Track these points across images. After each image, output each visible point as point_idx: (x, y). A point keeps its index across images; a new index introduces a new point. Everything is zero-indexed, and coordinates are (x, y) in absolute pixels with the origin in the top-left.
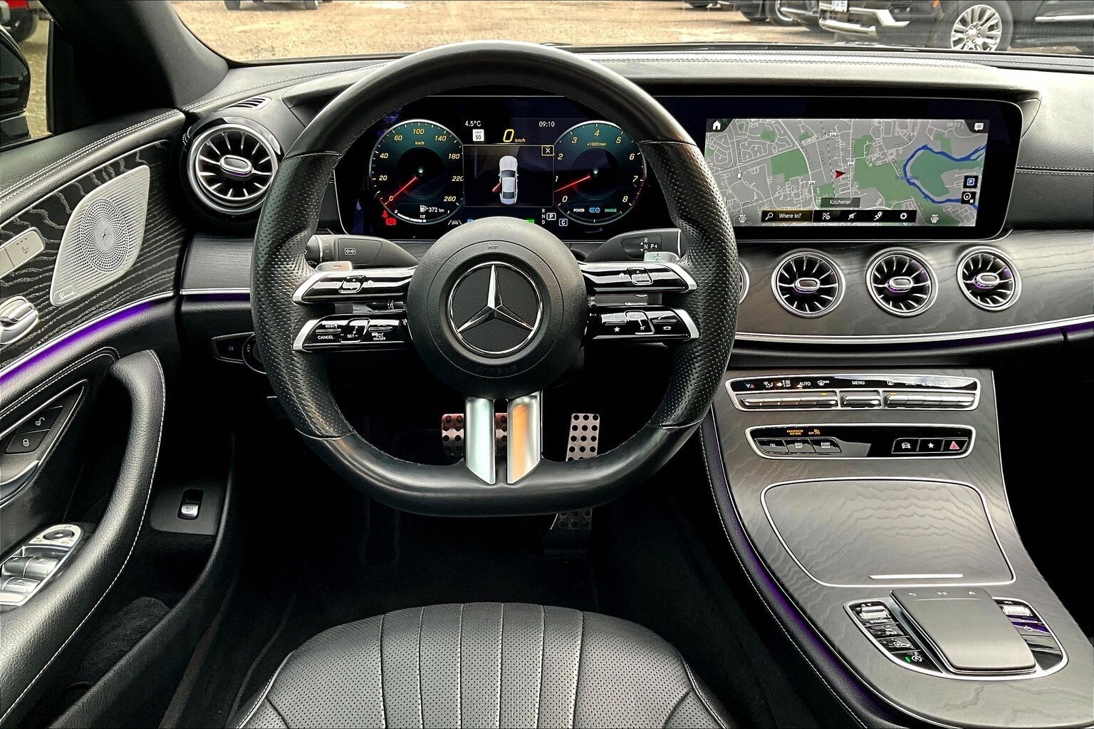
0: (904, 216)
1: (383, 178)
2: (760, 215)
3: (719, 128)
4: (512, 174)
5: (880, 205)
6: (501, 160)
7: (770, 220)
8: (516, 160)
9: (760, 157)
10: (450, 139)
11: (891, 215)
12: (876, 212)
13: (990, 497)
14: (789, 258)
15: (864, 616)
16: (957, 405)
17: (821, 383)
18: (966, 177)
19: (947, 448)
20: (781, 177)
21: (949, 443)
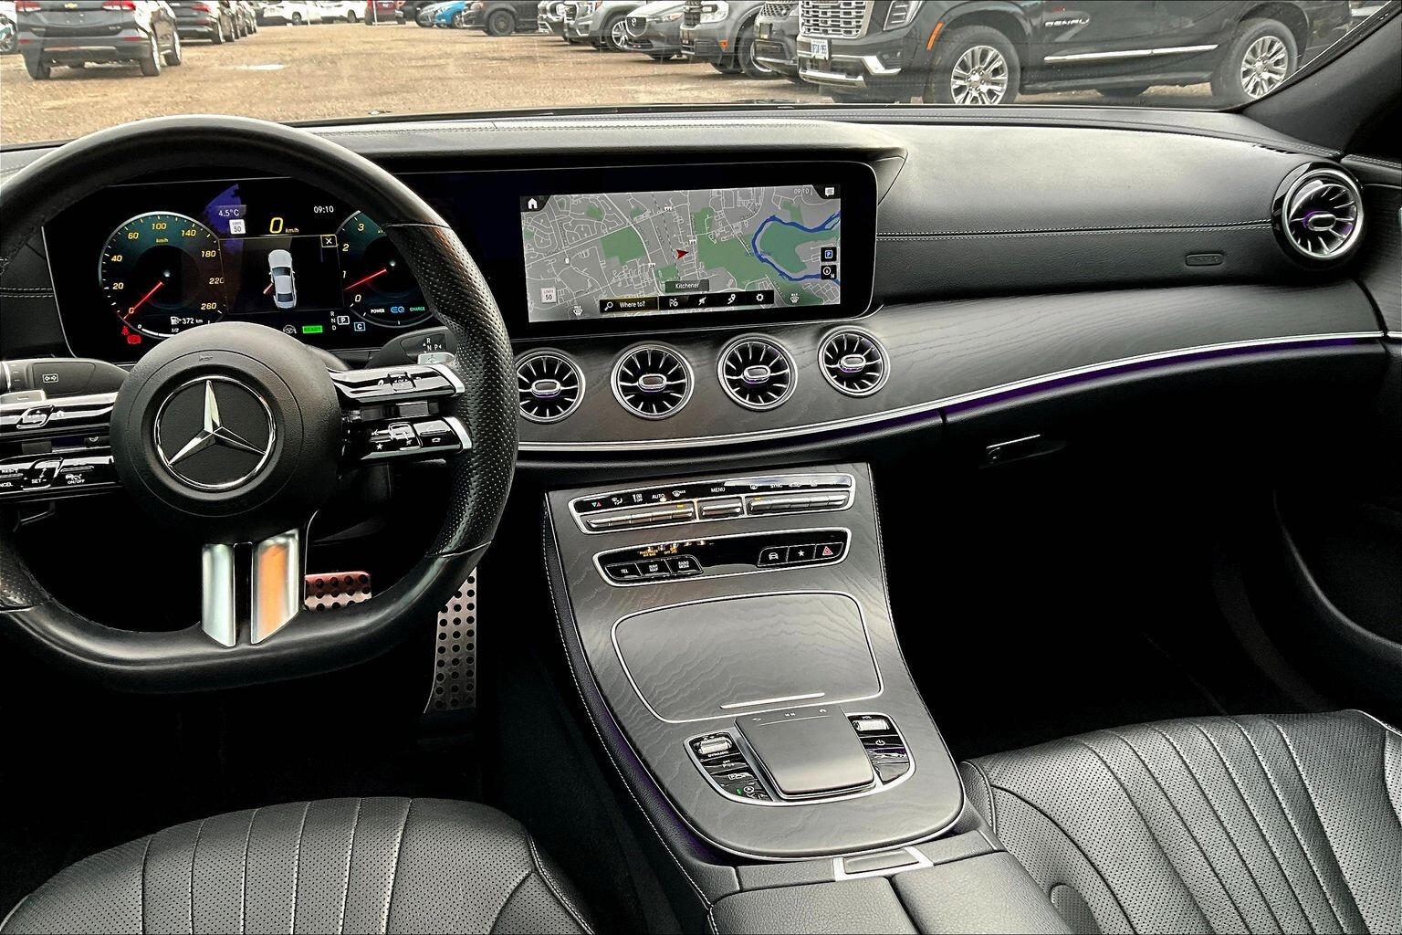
0: (760, 298)
1: (119, 286)
2: (598, 305)
3: (536, 207)
4: (287, 271)
5: (731, 287)
6: (271, 255)
7: (609, 311)
8: (289, 254)
9: (588, 239)
10: (201, 234)
11: (745, 298)
12: (729, 295)
13: (868, 604)
14: (631, 353)
15: (704, 750)
16: (829, 505)
17: (677, 494)
18: (823, 250)
19: (819, 554)
20: (616, 259)
21: (821, 549)
